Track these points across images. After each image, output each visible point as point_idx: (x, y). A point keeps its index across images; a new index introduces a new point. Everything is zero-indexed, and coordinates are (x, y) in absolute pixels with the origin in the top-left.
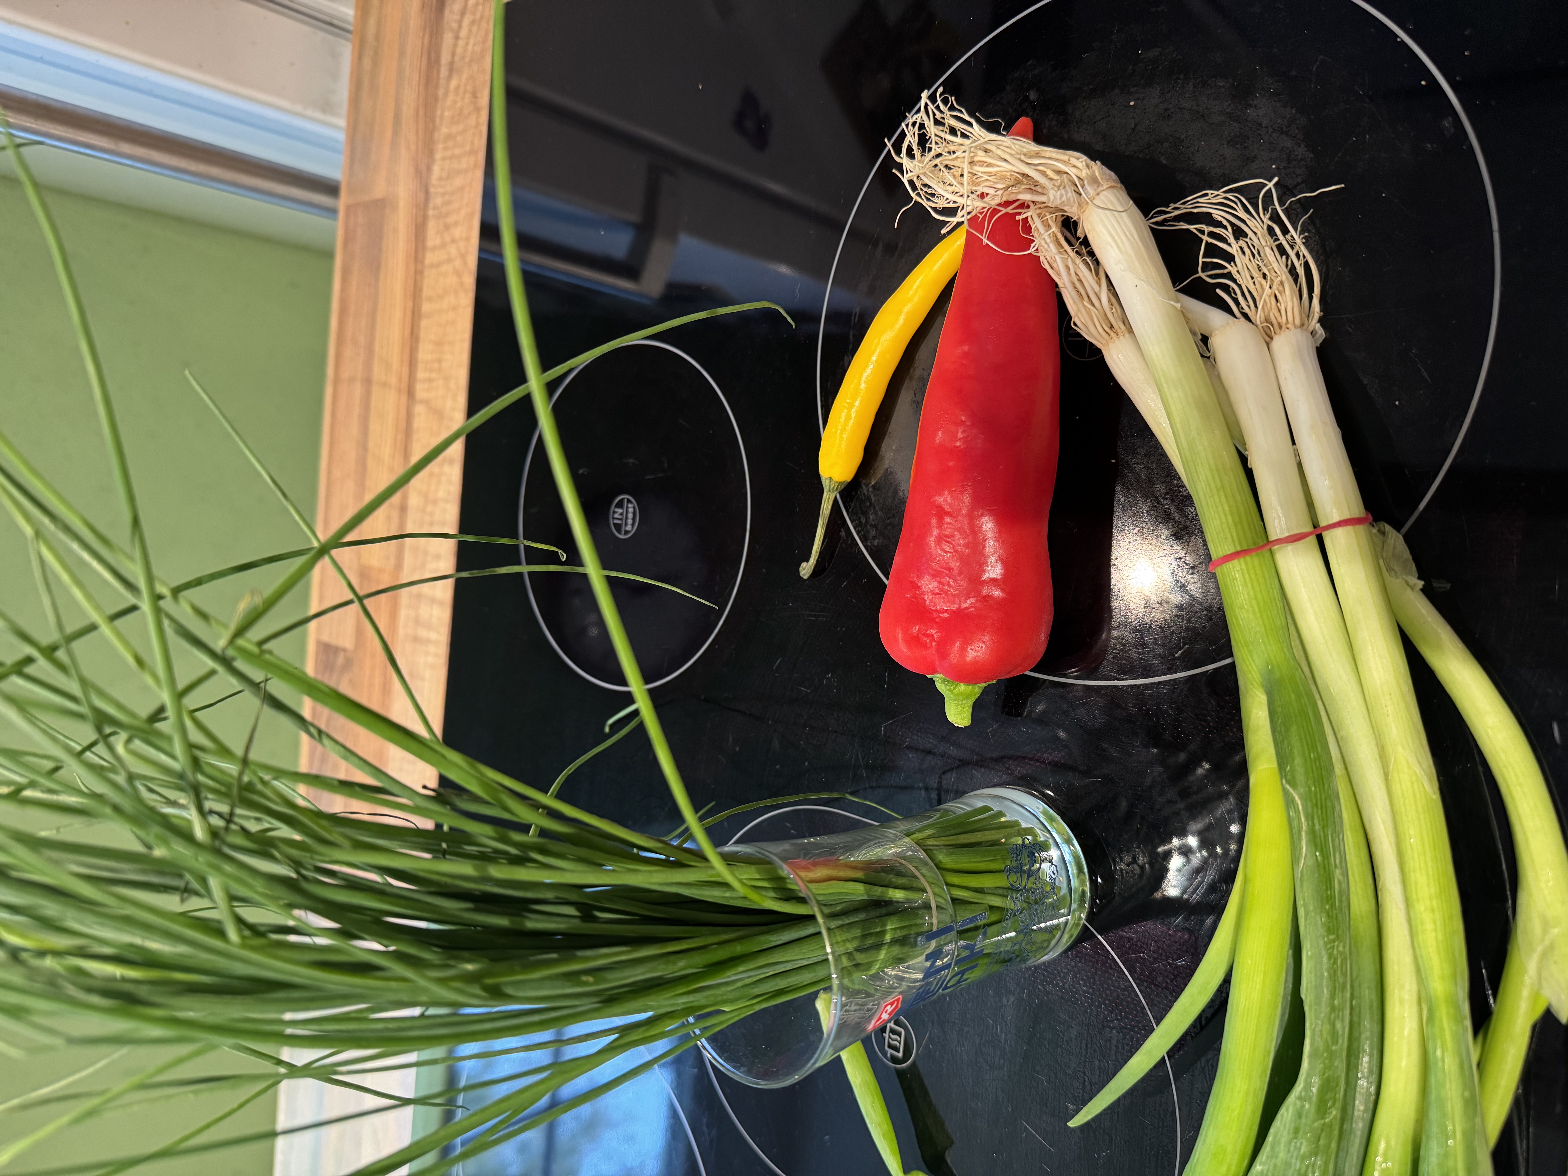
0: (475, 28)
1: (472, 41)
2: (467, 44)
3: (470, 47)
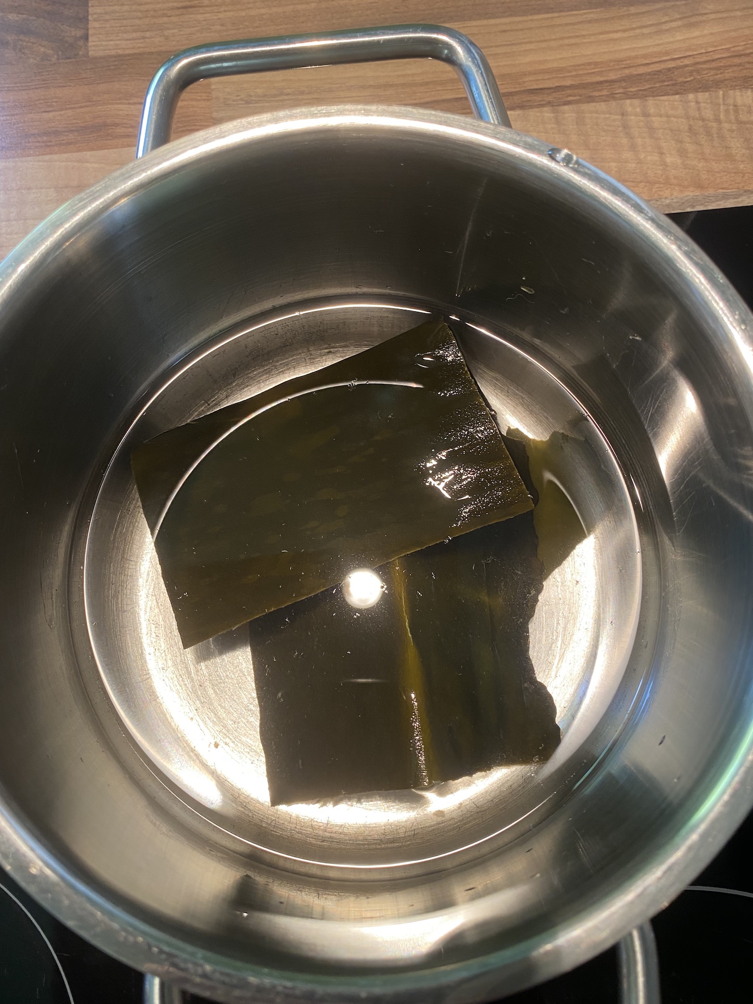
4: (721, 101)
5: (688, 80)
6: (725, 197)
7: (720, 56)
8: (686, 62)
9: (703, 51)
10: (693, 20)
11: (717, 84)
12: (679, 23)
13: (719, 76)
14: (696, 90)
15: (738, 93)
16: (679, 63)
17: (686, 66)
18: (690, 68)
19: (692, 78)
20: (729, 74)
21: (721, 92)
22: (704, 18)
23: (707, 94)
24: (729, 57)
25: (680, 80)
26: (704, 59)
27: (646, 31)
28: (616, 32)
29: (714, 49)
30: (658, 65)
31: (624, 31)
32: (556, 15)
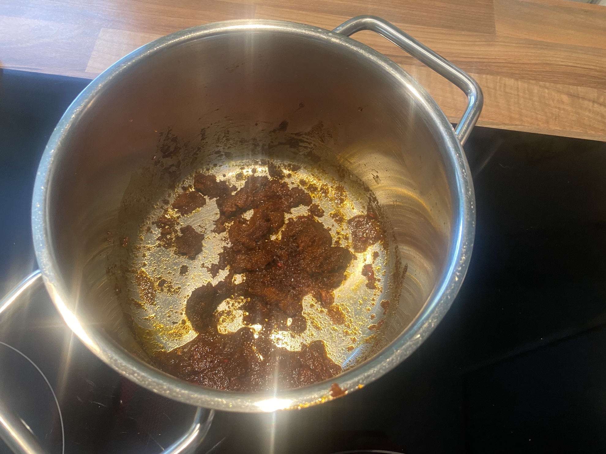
0: (599, 118)
1: (591, 115)
2: (590, 111)
3: (587, 113)
4: (498, 81)
5: (484, 68)
6: (493, 124)
7: (502, 61)
8: (484, 60)
9: (494, 57)
10: (491, 43)
11: (498, 73)
12: (484, 43)
13: (500, 70)
14: (487, 74)
15: (507, 79)
16: (481, 60)
17: (484, 62)
18: (486, 64)
19: (485, 68)
20: (504, 70)
21: (499, 77)
22: (497, 43)
23: (492, 77)
24: (505, 63)
25: (481, 68)
26: (493, 61)
27: (467, 43)
28: (454, 40)
29: (499, 58)
30: (470, 59)
31: (457, 41)
32: (426, 27)
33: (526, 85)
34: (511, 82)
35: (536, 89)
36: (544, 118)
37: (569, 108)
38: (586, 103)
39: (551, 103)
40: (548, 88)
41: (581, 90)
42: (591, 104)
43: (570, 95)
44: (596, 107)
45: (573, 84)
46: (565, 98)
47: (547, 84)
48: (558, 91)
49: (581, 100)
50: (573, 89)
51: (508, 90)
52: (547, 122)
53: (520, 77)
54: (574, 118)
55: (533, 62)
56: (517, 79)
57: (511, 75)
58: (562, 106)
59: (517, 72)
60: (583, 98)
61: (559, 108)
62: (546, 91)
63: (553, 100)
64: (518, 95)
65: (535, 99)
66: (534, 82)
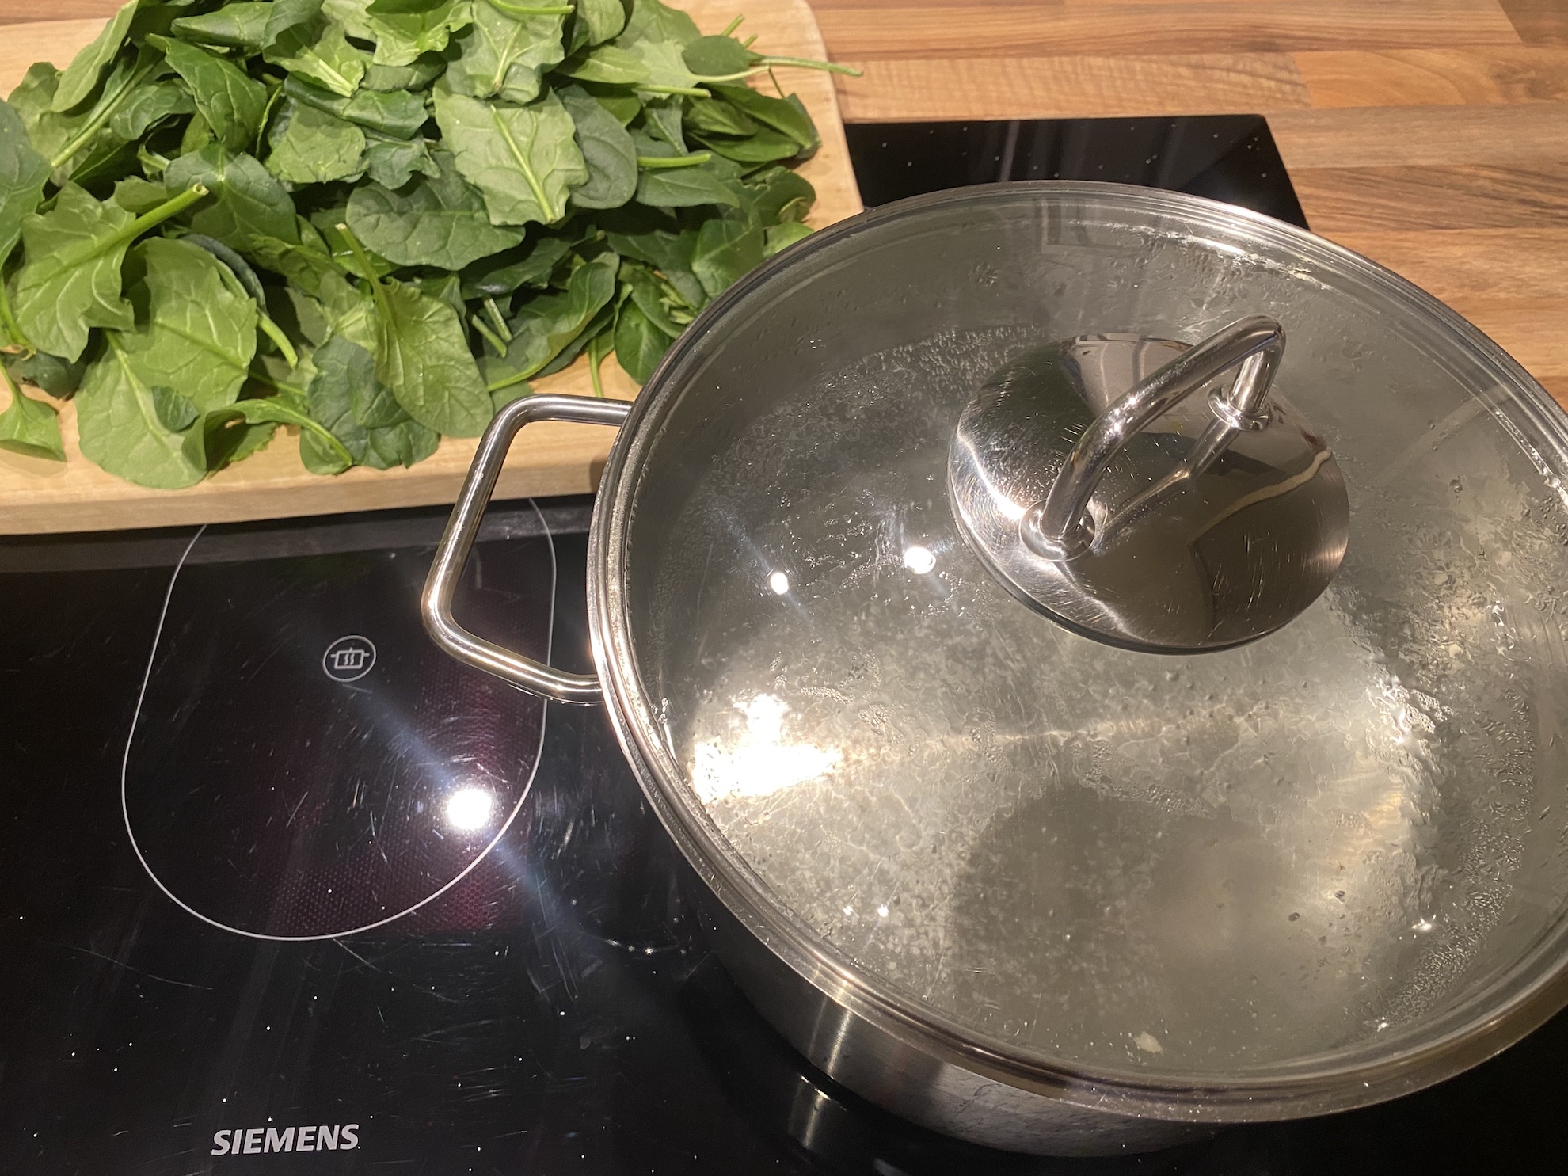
33: (1123, 63)
34: (1097, 61)
35: (1138, 66)
36: (1155, 99)
37: (1193, 83)
38: (1217, 74)
39: (1164, 80)
40: (1155, 62)
41: (1208, 58)
42: (1224, 74)
43: (1189, 66)
44: (1233, 75)
45: (1194, 53)
46: (1184, 71)
47: (1154, 57)
48: (1173, 64)
49: (1209, 72)
50: (1194, 59)
51: (1095, 72)
52: (1161, 104)
53: (1114, 54)
54: (1202, 94)
55: (1127, 32)
56: (1107, 57)
57: (1098, 53)
58: (1180, 82)
59: (1106, 47)
60: (1212, 68)
61: (1177, 85)
62: (1154, 66)
63: (1166, 76)
64: (1112, 76)
65: (1139, 77)
66: (1133, 57)
